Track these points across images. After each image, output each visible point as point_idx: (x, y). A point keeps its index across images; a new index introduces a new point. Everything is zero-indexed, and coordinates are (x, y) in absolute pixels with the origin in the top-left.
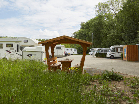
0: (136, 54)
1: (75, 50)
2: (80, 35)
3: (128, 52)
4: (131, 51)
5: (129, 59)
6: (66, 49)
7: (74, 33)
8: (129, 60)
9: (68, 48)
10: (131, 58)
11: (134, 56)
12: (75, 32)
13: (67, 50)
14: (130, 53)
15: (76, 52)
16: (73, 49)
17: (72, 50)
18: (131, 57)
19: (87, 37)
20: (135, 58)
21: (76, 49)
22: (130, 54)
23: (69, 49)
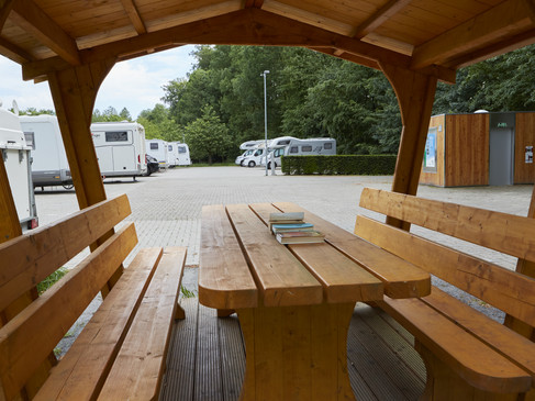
0: (479, 154)
1: (182, 150)
2: (196, 90)
3: (450, 146)
4: (461, 143)
5: (453, 179)
6: (148, 143)
7: (169, 84)
8: (450, 184)
9: (154, 141)
10: (461, 172)
11: (470, 163)
12: (172, 82)
13: (154, 147)
14: (457, 150)
15: (186, 158)
16: (175, 145)
17: (171, 148)
18: (461, 167)
19: (225, 99)
20: (476, 173)
21: (185, 145)
22: (458, 154)
23: (162, 143)
